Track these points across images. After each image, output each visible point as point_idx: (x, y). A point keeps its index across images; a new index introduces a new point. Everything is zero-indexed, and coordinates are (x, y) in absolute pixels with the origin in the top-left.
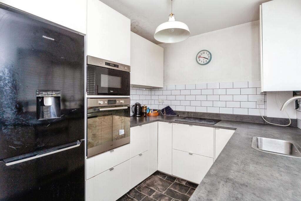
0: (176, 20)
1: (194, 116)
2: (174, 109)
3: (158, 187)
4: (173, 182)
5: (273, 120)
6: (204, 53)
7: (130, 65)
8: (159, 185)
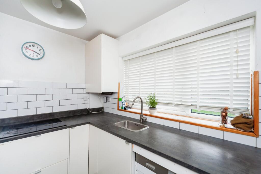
6: (34, 46)
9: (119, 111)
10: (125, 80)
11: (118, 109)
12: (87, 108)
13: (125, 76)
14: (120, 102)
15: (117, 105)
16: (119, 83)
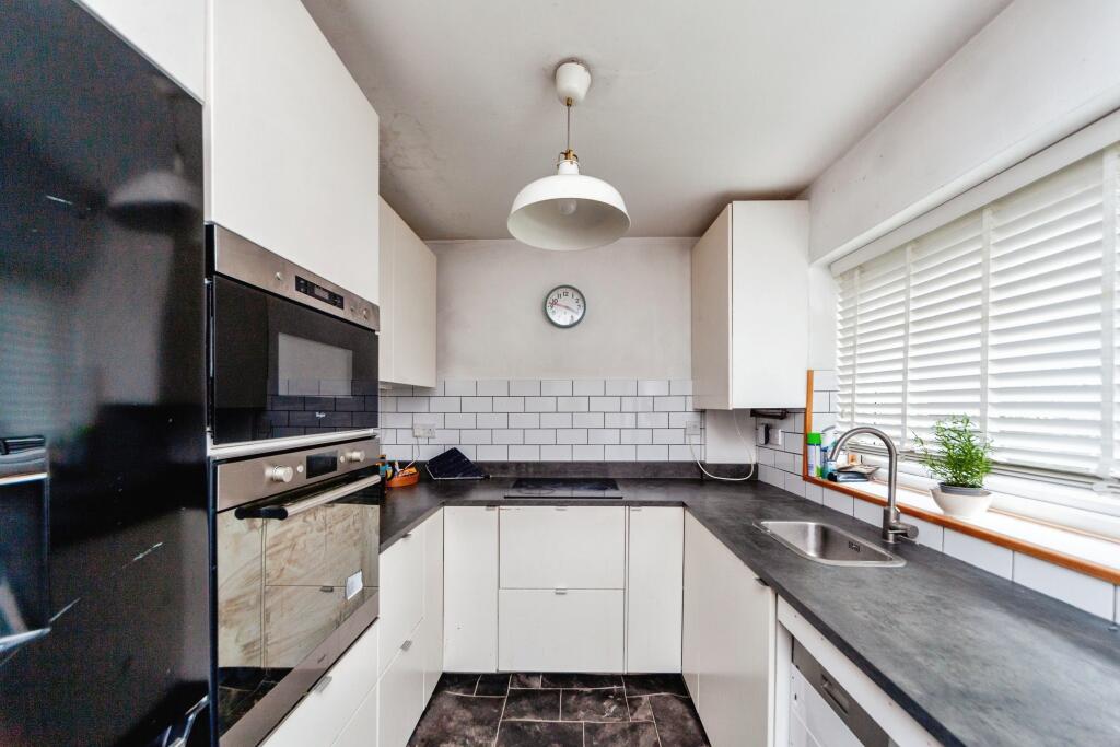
0: (581, 173)
1: (535, 473)
2: (471, 455)
3: (467, 733)
4: (504, 693)
5: (719, 468)
6: (566, 294)
7: (377, 304)
8: (465, 723)
9: (808, 484)
10: (842, 359)
11: (807, 478)
12: (698, 460)
13: (841, 340)
14: (811, 448)
15: (800, 459)
16: (810, 374)
